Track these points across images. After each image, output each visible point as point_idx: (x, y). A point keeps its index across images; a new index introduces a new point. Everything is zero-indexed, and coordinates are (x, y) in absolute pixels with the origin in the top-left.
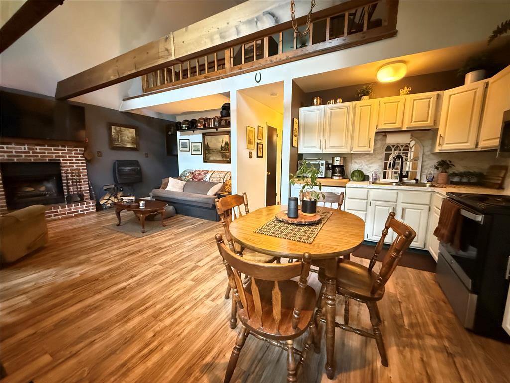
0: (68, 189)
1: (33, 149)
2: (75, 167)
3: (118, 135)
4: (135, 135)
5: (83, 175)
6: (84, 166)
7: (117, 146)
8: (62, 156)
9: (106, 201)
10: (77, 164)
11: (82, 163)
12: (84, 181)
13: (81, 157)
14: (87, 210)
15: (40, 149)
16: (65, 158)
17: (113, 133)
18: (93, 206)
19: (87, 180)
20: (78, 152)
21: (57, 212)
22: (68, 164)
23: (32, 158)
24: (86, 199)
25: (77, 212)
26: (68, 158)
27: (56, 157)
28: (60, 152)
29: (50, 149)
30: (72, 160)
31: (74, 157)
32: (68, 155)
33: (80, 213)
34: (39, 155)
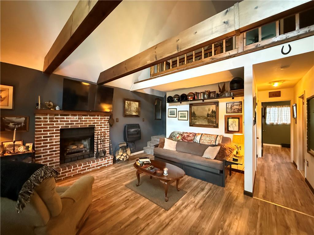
0: (97, 147)
1: (80, 118)
2: (103, 131)
3: (129, 107)
4: (138, 107)
5: (107, 136)
6: (108, 129)
7: (128, 114)
9: (120, 156)
10: (104, 128)
11: (107, 127)
12: (107, 141)
13: (107, 123)
14: (108, 163)
15: (85, 118)
16: (98, 124)
17: (126, 106)
18: (111, 160)
19: (109, 139)
20: (106, 119)
21: (89, 166)
22: (99, 129)
23: (79, 125)
24: (107, 154)
25: (102, 165)
26: (100, 124)
27: (93, 123)
28: (96, 120)
29: (91, 118)
30: (102, 125)
31: (103, 123)
32: (100, 122)
33: (103, 166)
34: (84, 122)
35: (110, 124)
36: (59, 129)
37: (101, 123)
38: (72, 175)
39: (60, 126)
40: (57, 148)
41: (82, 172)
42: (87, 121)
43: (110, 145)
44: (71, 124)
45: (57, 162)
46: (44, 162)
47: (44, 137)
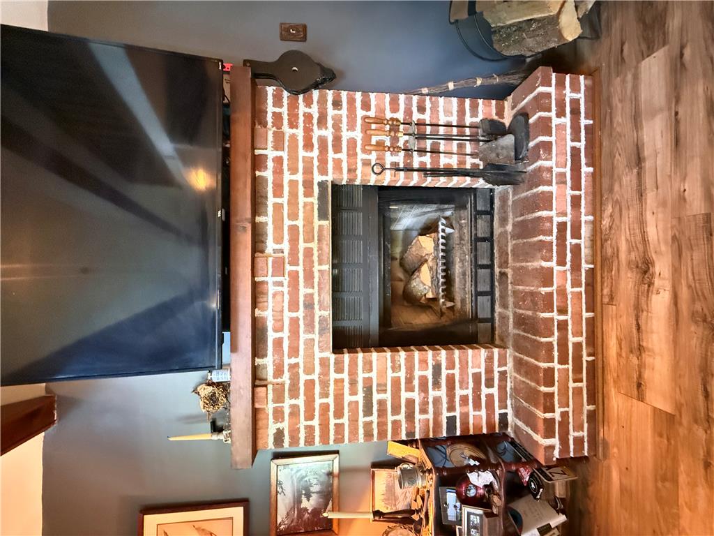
0: (449, 172)
2: (358, 135)
5: (395, 109)
6: (351, 102)
8: (308, 171)
10: (344, 126)
11: (337, 104)
12: (422, 109)
13: (309, 103)
14: (575, 112)
15: (278, 240)
16: (316, 163)
18: (560, 84)
19: (415, 98)
20: (284, 110)
21: (562, 227)
22: (343, 156)
23: (316, 268)
24: (500, 112)
25: (575, 152)
26: (315, 153)
27: (308, 193)
28: (287, 177)
29: (278, 207)
30: (323, 141)
31: (308, 131)
32: (302, 153)
33: (582, 145)
34: (302, 245)
35: (316, 86)
36: (332, 357)
37: (308, 145)
38: (586, 315)
39: (318, 355)
40: (424, 362)
41: (585, 266)
42: (294, 229)
43: (448, 94)
44: (309, 306)
45: (490, 359)
46: (477, 406)
47: (368, 411)
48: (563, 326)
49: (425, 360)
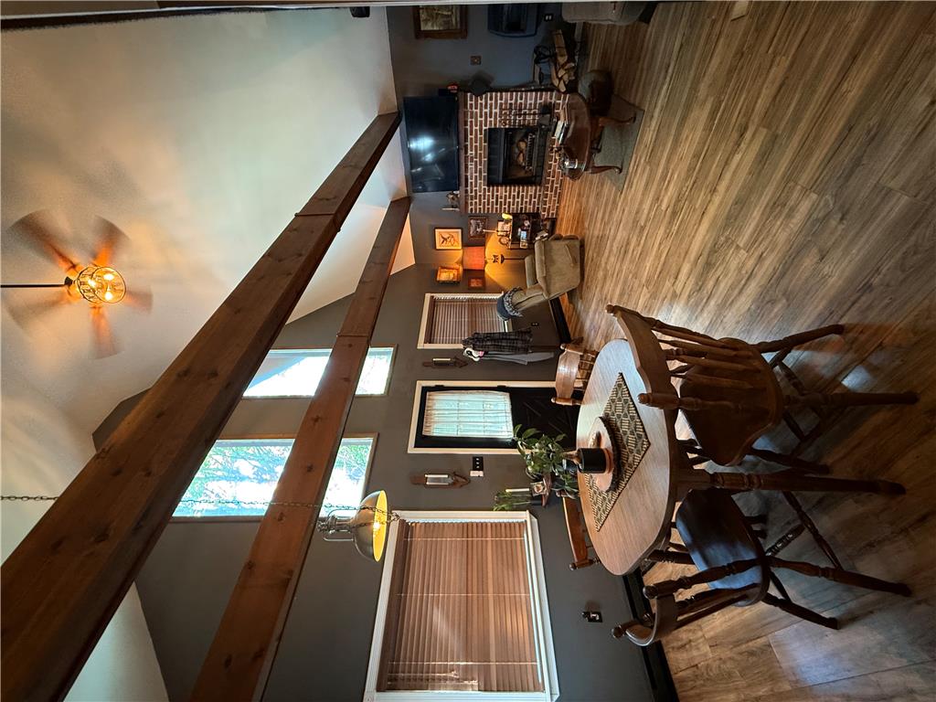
1: (472, 158)
2: (498, 111)
3: (437, 15)
5: (511, 99)
6: (496, 96)
7: (458, 19)
8: (481, 126)
9: (562, 82)
10: (493, 107)
11: (491, 99)
12: (521, 98)
13: (481, 100)
15: (471, 151)
16: (483, 122)
17: (435, 28)
19: (519, 93)
20: (473, 102)
22: (492, 119)
23: (483, 159)
26: (483, 118)
27: (481, 134)
28: (474, 128)
30: (486, 113)
32: (479, 119)
34: (478, 152)
36: (487, 188)
37: (481, 116)
39: (483, 187)
42: (476, 146)
43: (532, 91)
45: (536, 190)
46: (530, 204)
47: (497, 204)
48: (553, 181)
49: (515, 190)
